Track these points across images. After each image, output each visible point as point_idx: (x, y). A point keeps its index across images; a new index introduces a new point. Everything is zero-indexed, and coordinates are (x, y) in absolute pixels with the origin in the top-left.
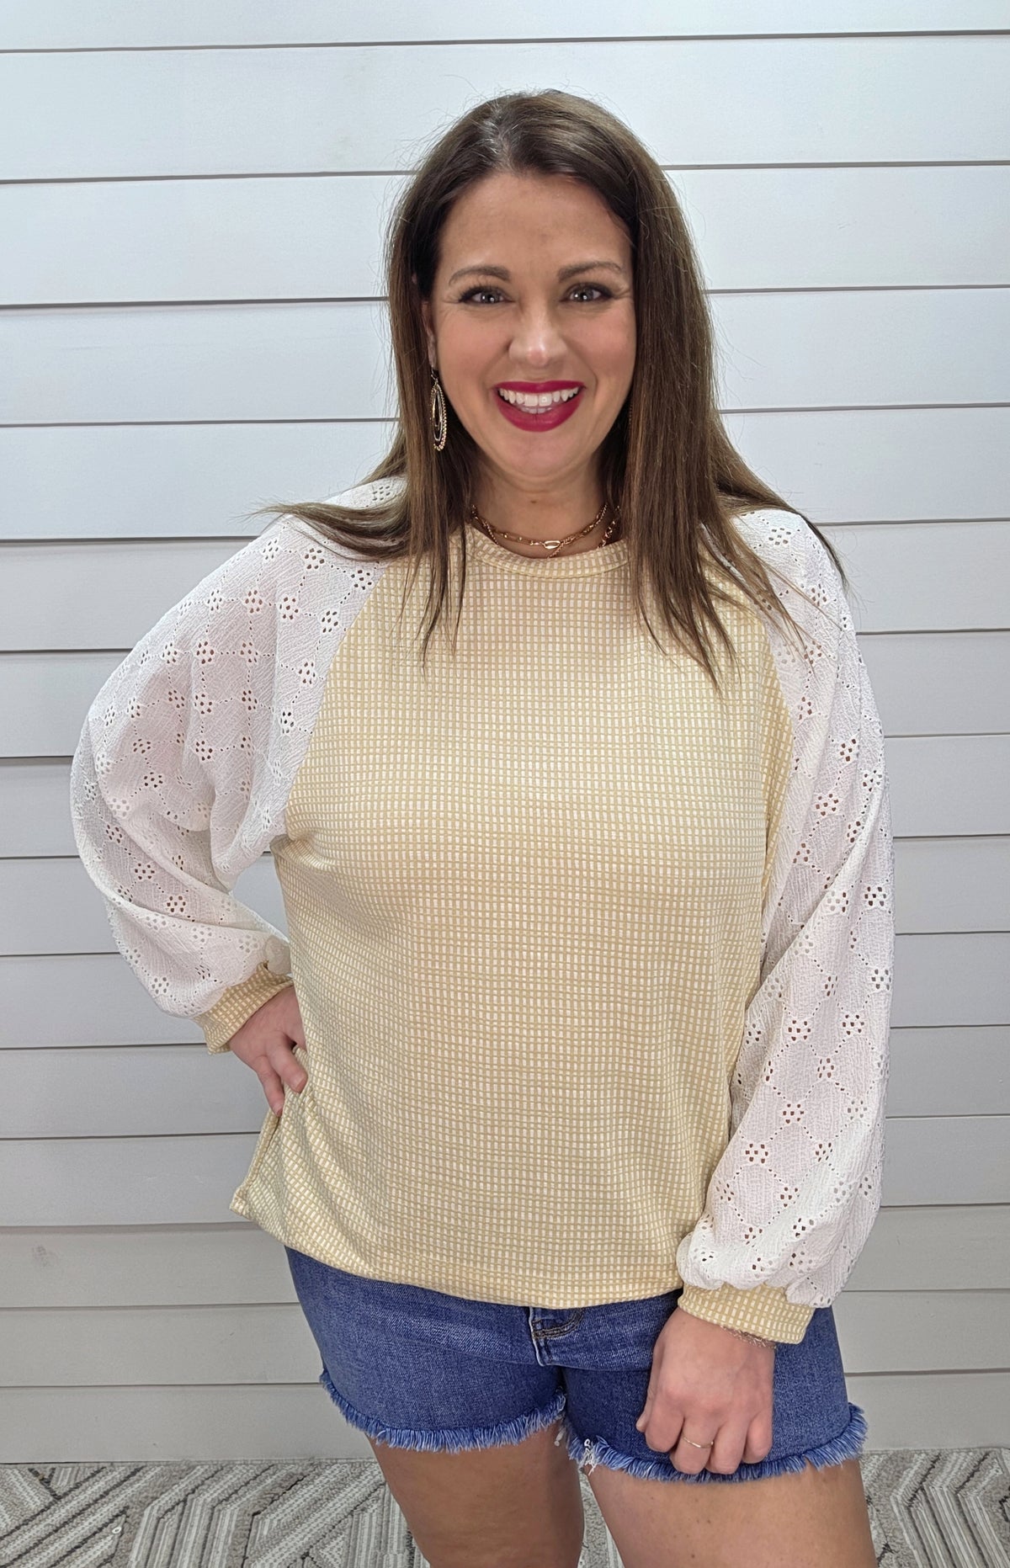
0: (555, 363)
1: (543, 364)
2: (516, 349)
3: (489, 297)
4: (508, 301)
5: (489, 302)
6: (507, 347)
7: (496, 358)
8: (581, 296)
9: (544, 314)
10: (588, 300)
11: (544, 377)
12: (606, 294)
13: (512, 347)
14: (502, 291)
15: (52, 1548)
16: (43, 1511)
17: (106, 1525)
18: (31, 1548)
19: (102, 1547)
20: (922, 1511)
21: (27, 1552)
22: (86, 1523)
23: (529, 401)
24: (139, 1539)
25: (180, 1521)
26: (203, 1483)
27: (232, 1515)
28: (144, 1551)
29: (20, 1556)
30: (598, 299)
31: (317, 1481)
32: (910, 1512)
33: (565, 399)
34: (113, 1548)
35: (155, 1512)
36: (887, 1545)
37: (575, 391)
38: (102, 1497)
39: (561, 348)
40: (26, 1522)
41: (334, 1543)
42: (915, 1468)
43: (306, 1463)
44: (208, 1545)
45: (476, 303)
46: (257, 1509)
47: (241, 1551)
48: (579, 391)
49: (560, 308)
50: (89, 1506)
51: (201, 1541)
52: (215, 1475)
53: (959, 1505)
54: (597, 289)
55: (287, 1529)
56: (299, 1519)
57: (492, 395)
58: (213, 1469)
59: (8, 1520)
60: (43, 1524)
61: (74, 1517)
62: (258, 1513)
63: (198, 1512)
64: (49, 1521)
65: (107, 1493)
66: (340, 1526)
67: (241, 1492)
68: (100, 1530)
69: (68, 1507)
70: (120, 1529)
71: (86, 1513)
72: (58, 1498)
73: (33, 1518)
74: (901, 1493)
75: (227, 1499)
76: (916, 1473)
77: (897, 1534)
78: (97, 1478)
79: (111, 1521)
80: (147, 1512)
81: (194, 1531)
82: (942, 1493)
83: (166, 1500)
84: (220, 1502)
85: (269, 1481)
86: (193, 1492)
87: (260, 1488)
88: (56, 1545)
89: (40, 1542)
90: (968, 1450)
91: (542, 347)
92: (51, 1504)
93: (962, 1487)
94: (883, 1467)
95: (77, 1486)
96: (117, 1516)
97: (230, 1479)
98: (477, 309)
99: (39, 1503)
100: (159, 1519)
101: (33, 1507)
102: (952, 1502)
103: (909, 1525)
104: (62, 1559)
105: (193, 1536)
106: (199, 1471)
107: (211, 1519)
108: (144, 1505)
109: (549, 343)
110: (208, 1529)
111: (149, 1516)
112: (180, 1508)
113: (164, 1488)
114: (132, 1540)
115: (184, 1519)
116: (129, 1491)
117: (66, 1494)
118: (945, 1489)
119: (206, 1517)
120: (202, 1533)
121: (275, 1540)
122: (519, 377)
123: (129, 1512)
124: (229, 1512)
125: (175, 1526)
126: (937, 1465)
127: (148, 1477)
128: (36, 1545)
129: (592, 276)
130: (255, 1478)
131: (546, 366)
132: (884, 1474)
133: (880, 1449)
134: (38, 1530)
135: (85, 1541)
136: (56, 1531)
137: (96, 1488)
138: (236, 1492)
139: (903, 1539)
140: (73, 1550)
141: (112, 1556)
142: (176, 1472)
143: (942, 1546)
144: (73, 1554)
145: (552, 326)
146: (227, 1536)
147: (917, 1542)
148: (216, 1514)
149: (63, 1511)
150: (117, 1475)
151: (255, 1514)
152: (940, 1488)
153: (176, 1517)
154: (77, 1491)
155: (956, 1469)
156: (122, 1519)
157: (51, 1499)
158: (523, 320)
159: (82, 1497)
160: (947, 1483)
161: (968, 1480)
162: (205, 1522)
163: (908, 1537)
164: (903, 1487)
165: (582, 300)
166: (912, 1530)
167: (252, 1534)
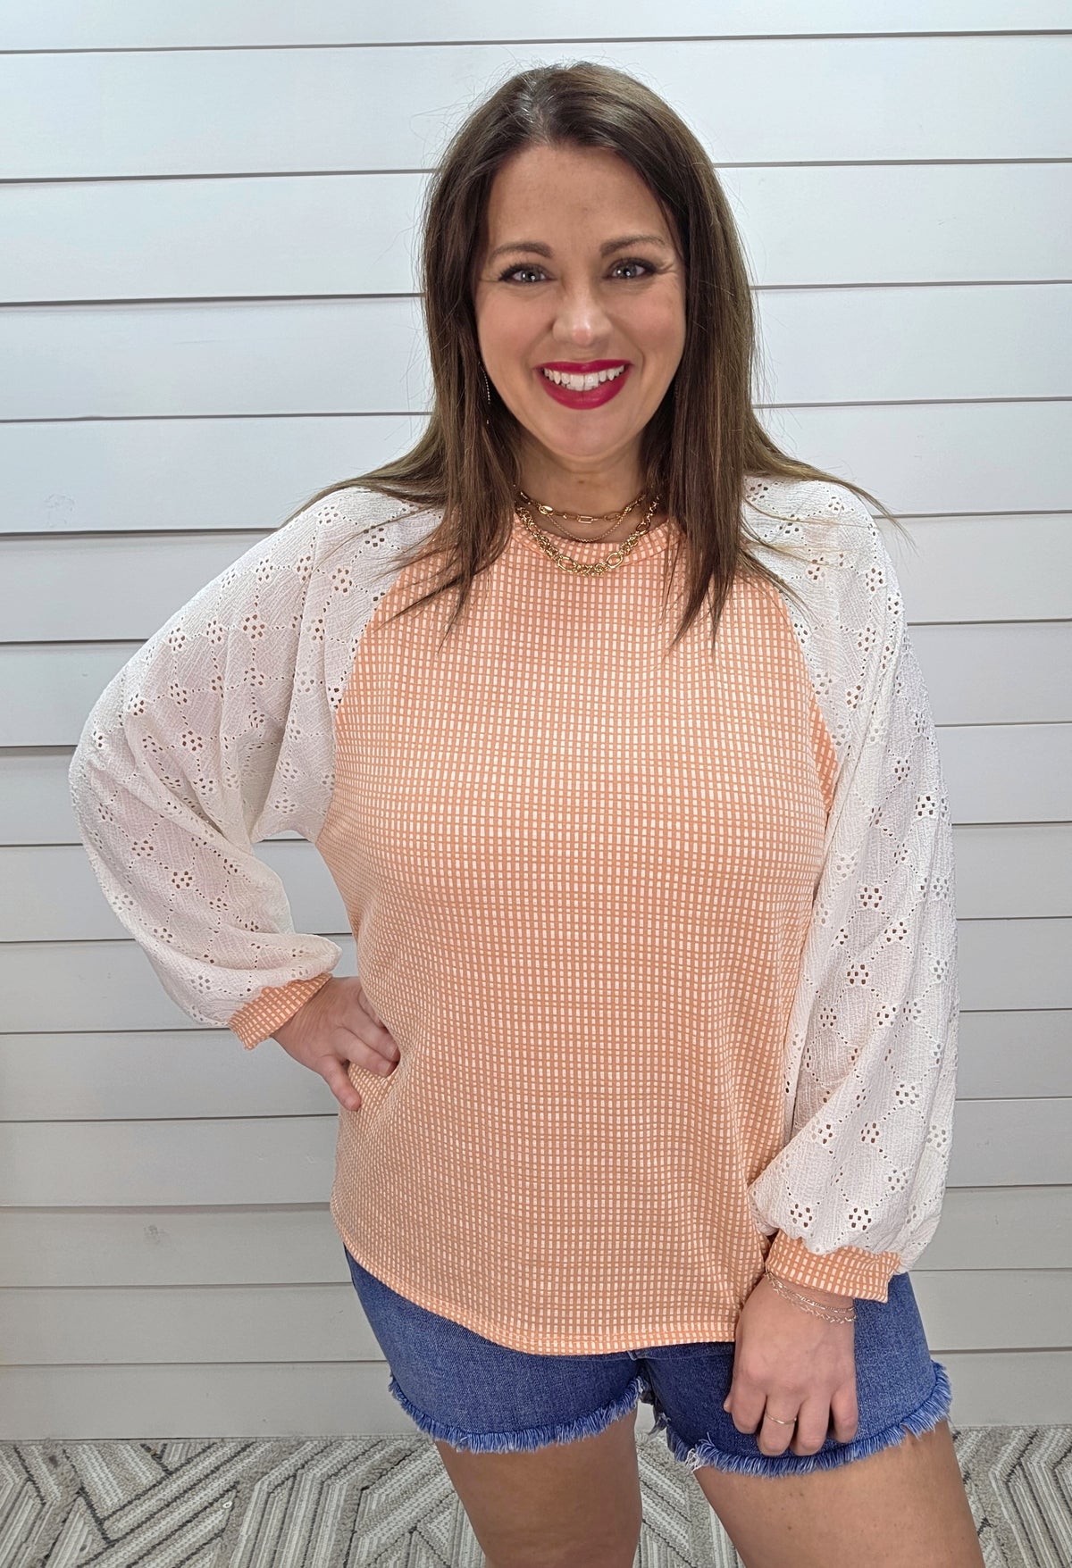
0: (600, 342)
1: (588, 342)
2: (559, 327)
3: (529, 275)
4: (548, 279)
5: (530, 281)
6: (550, 326)
7: (539, 337)
8: (624, 272)
9: (588, 291)
10: (631, 277)
11: (588, 356)
12: (650, 269)
13: (558, 326)
14: (544, 268)
15: (163, 1523)
16: (154, 1486)
17: (216, 1500)
18: (143, 1523)
19: (213, 1521)
20: (1020, 1486)
21: (139, 1526)
22: (197, 1498)
23: (577, 382)
24: (249, 1513)
25: (290, 1495)
26: (312, 1458)
27: (341, 1490)
28: (255, 1525)
29: (132, 1530)
30: (643, 275)
31: (424, 1457)
32: (1008, 1487)
33: (611, 378)
34: (224, 1523)
35: (265, 1487)
36: (985, 1519)
37: (621, 369)
38: (213, 1472)
39: (605, 327)
40: (138, 1497)
41: (441, 1518)
42: (1014, 1444)
43: (414, 1438)
44: (317, 1519)
45: (517, 282)
46: (366, 1484)
47: (350, 1525)
48: (625, 369)
49: (605, 285)
50: (200, 1481)
51: (311, 1516)
52: (324, 1451)
53: (1057, 1480)
54: (640, 265)
55: (396, 1503)
56: (407, 1494)
57: (535, 375)
58: (322, 1445)
59: (121, 1495)
60: (156, 1498)
61: (185, 1492)
62: (367, 1488)
63: (308, 1487)
64: (160, 1496)
65: (217, 1468)
66: (447, 1500)
67: (349, 1468)
68: (211, 1504)
69: (179, 1482)
70: (230, 1503)
71: (197, 1488)
72: (169, 1473)
73: (145, 1492)
74: (999, 1469)
75: (336, 1474)
76: (1014, 1449)
77: (996, 1508)
78: (207, 1453)
79: (222, 1496)
80: (257, 1487)
81: (304, 1505)
82: (1040, 1468)
83: (276, 1475)
84: (330, 1477)
85: (377, 1457)
86: (303, 1467)
87: (369, 1463)
88: (168, 1519)
89: (152, 1516)
90: (1066, 1427)
91: (588, 327)
92: (163, 1479)
93: (1059, 1463)
94: (981, 1443)
95: (188, 1461)
96: (228, 1491)
97: (339, 1455)
98: (520, 288)
99: (151, 1478)
100: (269, 1494)
101: (145, 1482)
102: (1049, 1477)
103: (1008, 1500)
104: (173, 1533)
105: (302, 1510)
106: (309, 1447)
107: (320, 1493)
108: (254, 1480)
109: (594, 322)
110: (318, 1504)
111: (260, 1489)
112: (289, 1483)
113: (274, 1464)
114: (242, 1515)
115: (294, 1494)
116: (239, 1467)
117: (177, 1470)
118: (1043, 1465)
119: (315, 1491)
120: (312, 1506)
121: (383, 1514)
122: (564, 358)
123: (239, 1487)
124: (338, 1486)
125: (285, 1500)
126: (1035, 1441)
127: (258, 1452)
128: (148, 1519)
129: (635, 251)
130: (364, 1454)
131: (591, 345)
132: (982, 1450)
133: (979, 1425)
134: (150, 1505)
135: (196, 1515)
136: (168, 1506)
137: (206, 1463)
138: (345, 1467)
139: (1001, 1513)
140: (184, 1525)
141: (223, 1530)
142: (287, 1447)
143: (1040, 1521)
144: (185, 1529)
145: (596, 303)
146: (336, 1511)
147: (1015, 1517)
148: (325, 1488)
149: (175, 1486)
150: (228, 1450)
151: (363, 1489)
152: (1037, 1464)
153: (286, 1492)
154: (188, 1467)
155: (1053, 1445)
156: (231, 1494)
157: (163, 1474)
158: (566, 298)
159: (193, 1472)
160: (1045, 1458)
161: (1065, 1456)
162: (314, 1496)
163: (1006, 1512)
164: (1002, 1462)
165: (626, 277)
166: (1010, 1506)
167: (361, 1509)
